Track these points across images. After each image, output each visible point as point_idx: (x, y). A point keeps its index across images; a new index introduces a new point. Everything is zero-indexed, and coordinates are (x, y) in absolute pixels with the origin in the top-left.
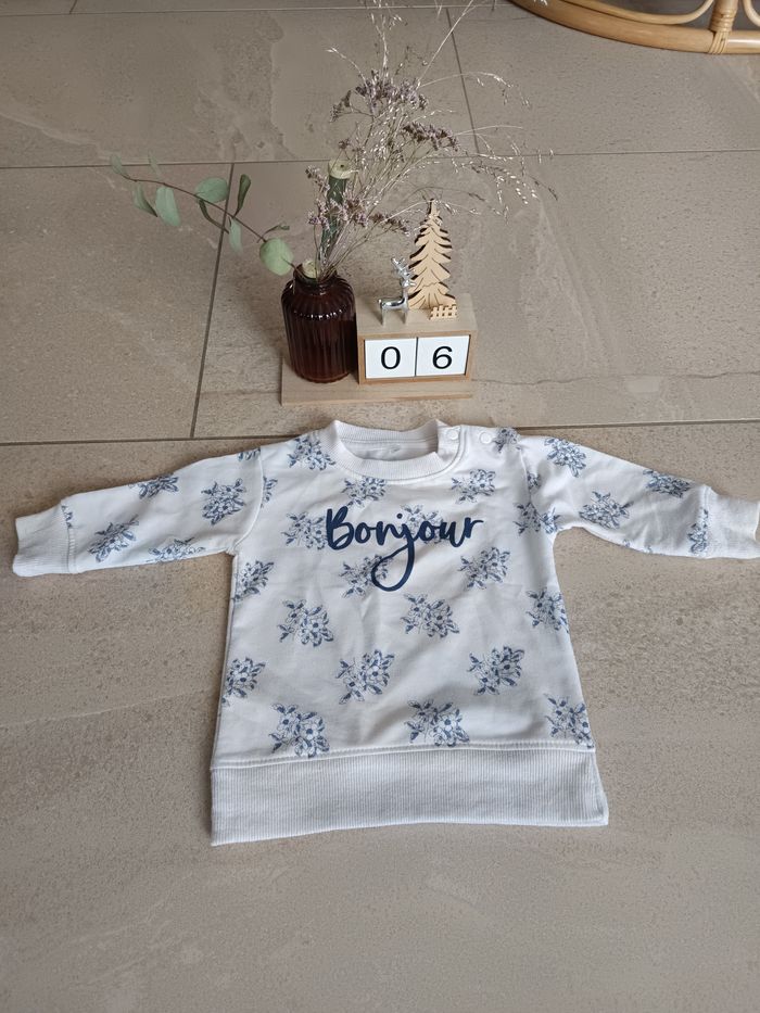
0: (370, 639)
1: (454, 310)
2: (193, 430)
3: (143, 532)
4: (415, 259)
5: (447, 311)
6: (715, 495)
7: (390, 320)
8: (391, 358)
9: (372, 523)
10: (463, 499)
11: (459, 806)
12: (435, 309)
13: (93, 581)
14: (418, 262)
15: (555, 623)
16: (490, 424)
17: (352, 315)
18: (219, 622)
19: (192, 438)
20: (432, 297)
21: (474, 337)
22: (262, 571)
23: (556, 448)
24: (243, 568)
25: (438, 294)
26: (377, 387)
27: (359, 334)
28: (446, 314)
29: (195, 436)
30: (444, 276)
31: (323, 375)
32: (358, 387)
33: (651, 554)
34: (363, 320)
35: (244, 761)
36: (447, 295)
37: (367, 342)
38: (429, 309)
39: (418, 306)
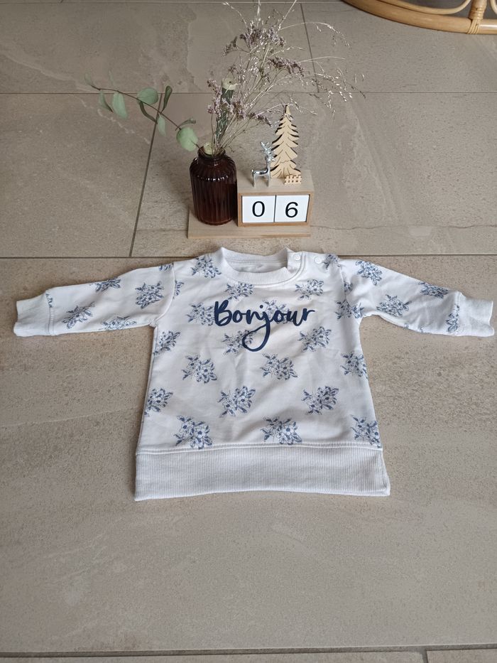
0: (240, 380)
1: (300, 179)
2: (131, 252)
3: (98, 311)
4: (276, 144)
5: (295, 179)
6: (464, 298)
7: (258, 184)
8: (259, 208)
9: (244, 311)
10: (303, 297)
11: (294, 481)
12: (288, 177)
13: (65, 341)
14: (278, 146)
15: (359, 372)
16: (322, 252)
17: (234, 180)
18: (144, 367)
19: (130, 257)
20: (286, 170)
21: (312, 197)
22: (172, 337)
23: (363, 267)
24: (161, 334)
25: (290, 169)
26: (249, 229)
27: (239, 191)
28: (295, 181)
29: (132, 256)
30: (294, 156)
31: (215, 220)
32: (238, 228)
33: (422, 333)
34: (242, 184)
35: (157, 450)
36: (295, 169)
37: (243, 198)
38: (284, 178)
39: (277, 175)
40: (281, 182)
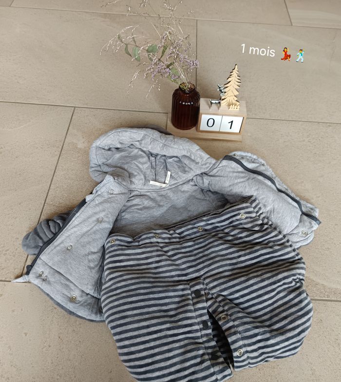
1: (239, 107)
4: (226, 86)
7: (214, 107)
8: (211, 123)
12: (231, 105)
20: (231, 101)
21: (245, 118)
26: (204, 134)
27: (200, 111)
28: (235, 108)
31: (184, 127)
32: (197, 133)
37: (203, 115)
38: (229, 105)
39: (225, 104)
40: (227, 108)
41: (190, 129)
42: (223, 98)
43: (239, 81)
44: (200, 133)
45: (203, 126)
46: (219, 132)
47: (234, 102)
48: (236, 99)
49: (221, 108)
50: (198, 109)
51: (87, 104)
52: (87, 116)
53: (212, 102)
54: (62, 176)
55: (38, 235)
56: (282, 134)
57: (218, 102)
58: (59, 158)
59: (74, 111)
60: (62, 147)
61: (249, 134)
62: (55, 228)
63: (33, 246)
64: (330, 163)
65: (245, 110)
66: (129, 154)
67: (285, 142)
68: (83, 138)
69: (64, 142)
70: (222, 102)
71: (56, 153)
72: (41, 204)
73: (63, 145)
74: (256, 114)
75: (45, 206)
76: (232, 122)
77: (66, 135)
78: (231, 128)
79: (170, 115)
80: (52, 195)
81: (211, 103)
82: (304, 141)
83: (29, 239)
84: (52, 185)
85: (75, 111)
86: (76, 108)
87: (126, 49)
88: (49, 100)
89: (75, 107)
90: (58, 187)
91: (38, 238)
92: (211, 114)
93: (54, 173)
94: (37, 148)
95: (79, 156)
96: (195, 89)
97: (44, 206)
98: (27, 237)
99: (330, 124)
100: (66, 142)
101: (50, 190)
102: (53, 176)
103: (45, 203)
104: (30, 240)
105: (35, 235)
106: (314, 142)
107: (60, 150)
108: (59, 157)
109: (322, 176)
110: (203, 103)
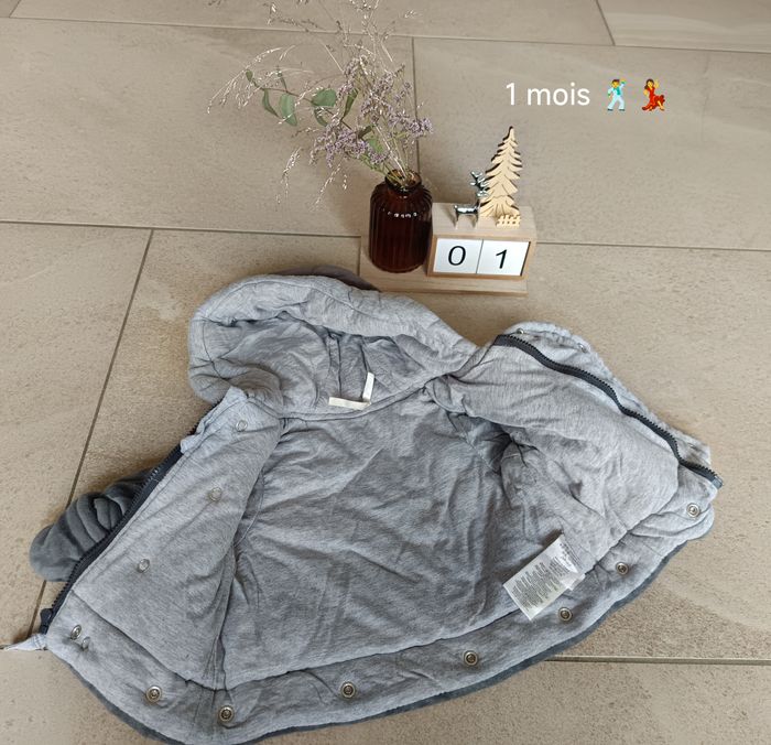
1: (518, 220)
4: (490, 174)
5: (512, 220)
12: (502, 217)
14: (493, 177)
20: (500, 207)
25: (505, 205)
26: (442, 280)
27: (434, 232)
28: (511, 223)
31: (397, 266)
32: (426, 279)
36: (513, 206)
37: (439, 240)
38: (497, 217)
39: (487, 213)
40: (492, 222)
41: (410, 270)
42: (483, 201)
43: (518, 163)
44: (433, 279)
45: (440, 262)
46: (476, 276)
47: (508, 209)
48: (511, 202)
49: (479, 224)
50: (428, 226)
51: (179, 222)
52: (180, 247)
53: (460, 210)
54: (124, 387)
55: (69, 535)
56: (614, 277)
57: (472, 210)
58: (118, 346)
59: (151, 238)
60: (126, 319)
61: (542, 279)
62: (109, 516)
63: (56, 560)
64: (725, 337)
65: (533, 226)
66: (280, 333)
67: (621, 293)
68: (172, 297)
69: (129, 308)
70: (481, 210)
71: (111, 334)
72: (76, 454)
73: (127, 314)
74: (553, 235)
75: (86, 460)
76: (504, 253)
77: (134, 291)
78: (501, 267)
79: (366, 241)
80: (103, 432)
81: (458, 213)
82: (663, 290)
83: (46, 542)
84: (101, 409)
85: (155, 238)
86: (156, 231)
87: (265, 99)
88: (94, 214)
89: (153, 229)
90: (115, 413)
91: (67, 542)
92: (457, 237)
93: (107, 381)
94: (68, 323)
95: (163, 340)
96: (420, 183)
97: (82, 459)
98: (41, 538)
99: (717, 251)
100: (133, 307)
101: (98, 421)
102: (105, 387)
103: (85, 452)
104: (48, 547)
105: (60, 535)
106: (686, 292)
107: (121, 326)
108: (118, 342)
109: (711, 368)
110: (438, 213)
